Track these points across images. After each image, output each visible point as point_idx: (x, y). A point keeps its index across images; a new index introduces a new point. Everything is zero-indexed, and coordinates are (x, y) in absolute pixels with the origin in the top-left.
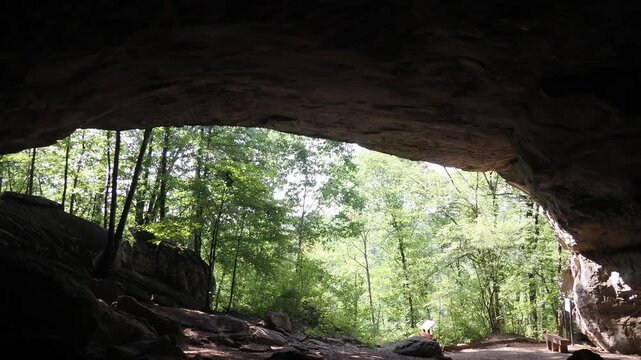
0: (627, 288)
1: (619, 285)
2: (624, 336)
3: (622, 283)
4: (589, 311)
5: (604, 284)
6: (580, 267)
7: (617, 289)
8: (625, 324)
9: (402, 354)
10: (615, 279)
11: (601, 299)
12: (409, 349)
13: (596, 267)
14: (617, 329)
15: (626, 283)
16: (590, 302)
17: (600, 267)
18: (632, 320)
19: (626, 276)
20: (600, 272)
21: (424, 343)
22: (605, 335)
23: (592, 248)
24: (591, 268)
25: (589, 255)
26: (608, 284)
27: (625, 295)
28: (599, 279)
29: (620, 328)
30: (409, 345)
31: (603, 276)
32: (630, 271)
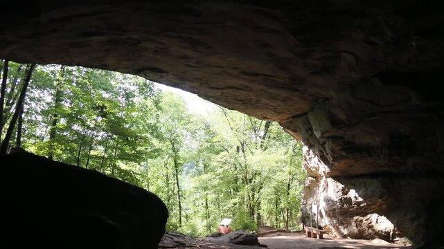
0: (360, 199)
1: (355, 197)
2: (355, 228)
3: (357, 196)
4: (332, 213)
5: (345, 196)
6: (327, 186)
7: (353, 199)
8: (356, 221)
9: (235, 243)
10: (352, 194)
11: (343, 206)
12: (238, 240)
13: (341, 186)
14: (351, 224)
15: (360, 196)
16: (335, 207)
17: (343, 186)
18: (361, 218)
19: (361, 192)
20: (343, 189)
21: (248, 235)
22: (341, 228)
23: (340, 174)
24: (337, 187)
25: (337, 178)
26: (348, 196)
27: (358, 204)
28: (343, 193)
29: (353, 224)
30: (238, 237)
31: (345, 192)
32: (364, 189)
